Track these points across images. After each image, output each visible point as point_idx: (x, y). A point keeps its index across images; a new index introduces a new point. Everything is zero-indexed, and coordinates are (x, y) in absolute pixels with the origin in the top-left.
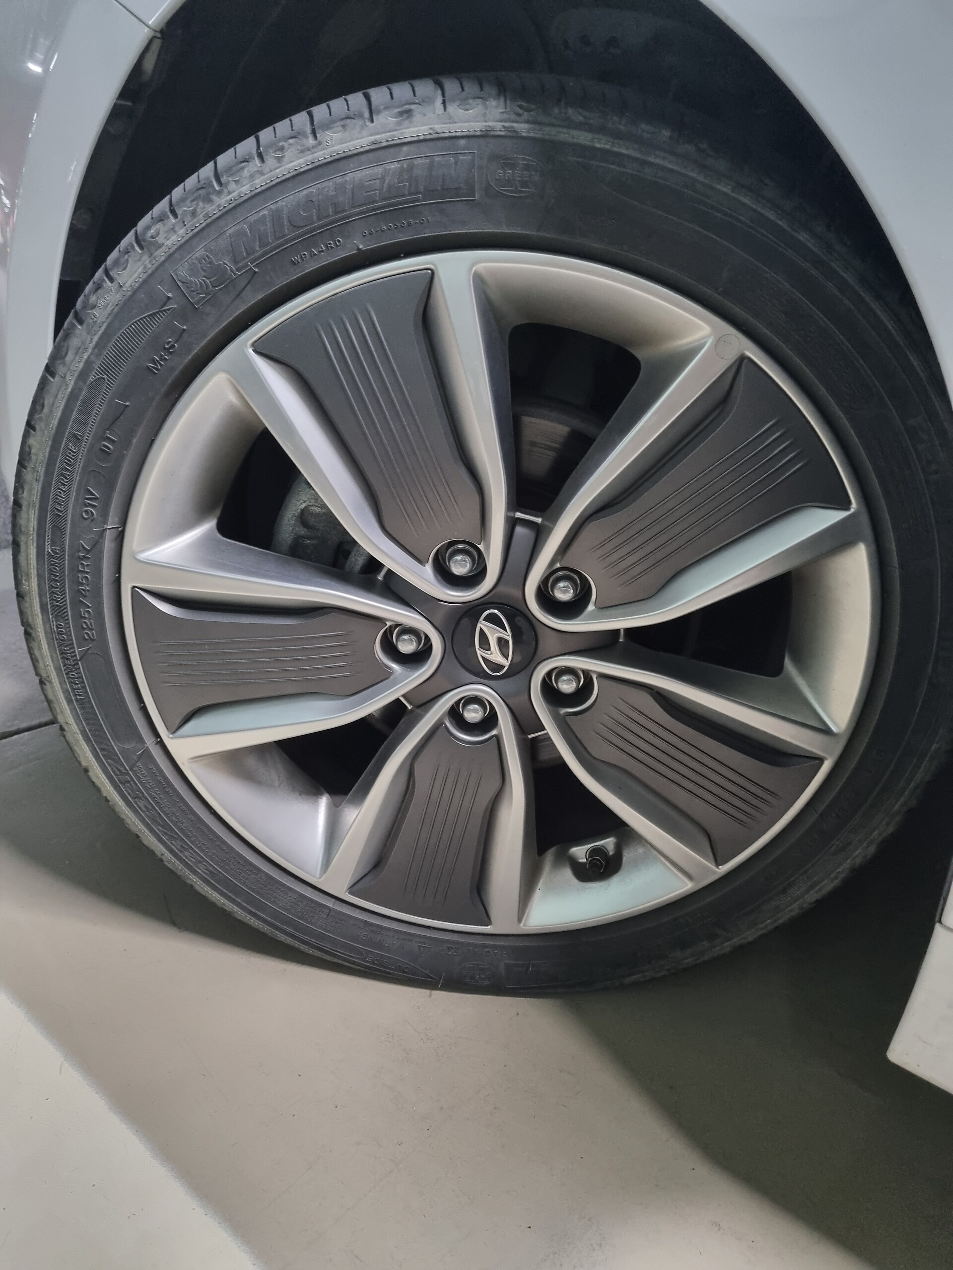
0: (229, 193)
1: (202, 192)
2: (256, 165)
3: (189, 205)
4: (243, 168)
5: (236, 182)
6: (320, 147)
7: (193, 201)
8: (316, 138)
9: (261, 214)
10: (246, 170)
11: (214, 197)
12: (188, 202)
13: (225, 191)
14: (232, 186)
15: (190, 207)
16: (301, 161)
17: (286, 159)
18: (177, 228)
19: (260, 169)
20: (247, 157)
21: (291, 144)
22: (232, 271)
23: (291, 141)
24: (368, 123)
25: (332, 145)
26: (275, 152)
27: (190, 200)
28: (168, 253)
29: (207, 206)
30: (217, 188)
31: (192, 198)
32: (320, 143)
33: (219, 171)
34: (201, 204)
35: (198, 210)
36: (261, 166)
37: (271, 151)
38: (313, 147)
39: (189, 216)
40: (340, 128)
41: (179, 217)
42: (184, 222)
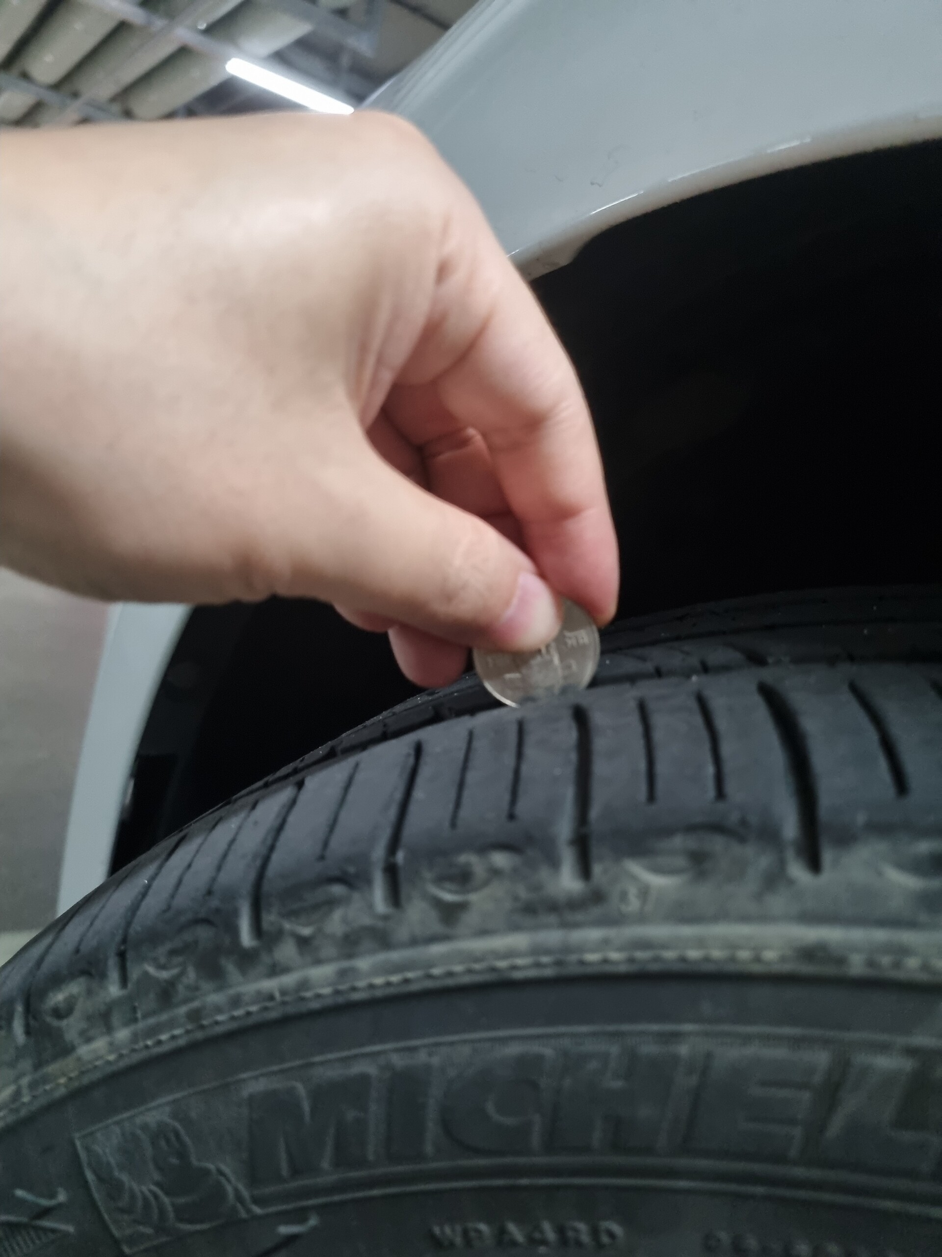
0: (275, 970)
1: (204, 933)
2: (371, 906)
3: (163, 960)
4: (332, 903)
5: (303, 943)
6: (596, 911)
7: (173, 953)
8: (585, 870)
9: (357, 1069)
10: (337, 915)
11: (230, 967)
12: (162, 951)
13: (265, 958)
14: (287, 951)
15: (163, 967)
16: (520, 940)
17: (470, 919)
18: (116, 1019)
19: (380, 924)
20: (351, 870)
21: (495, 873)
22: (239, 1198)
23: (500, 859)
24: (797, 871)
25: (642, 919)
26: (440, 880)
27: (168, 946)
28: (76, 1084)
29: (206, 986)
30: (246, 938)
31: (177, 943)
32: (597, 897)
33: (266, 887)
34: (191, 975)
35: (180, 988)
36: (386, 918)
37: (428, 875)
38: (575, 904)
39: (152, 996)
40: (681, 861)
41: (130, 985)
42: (134, 1010)
